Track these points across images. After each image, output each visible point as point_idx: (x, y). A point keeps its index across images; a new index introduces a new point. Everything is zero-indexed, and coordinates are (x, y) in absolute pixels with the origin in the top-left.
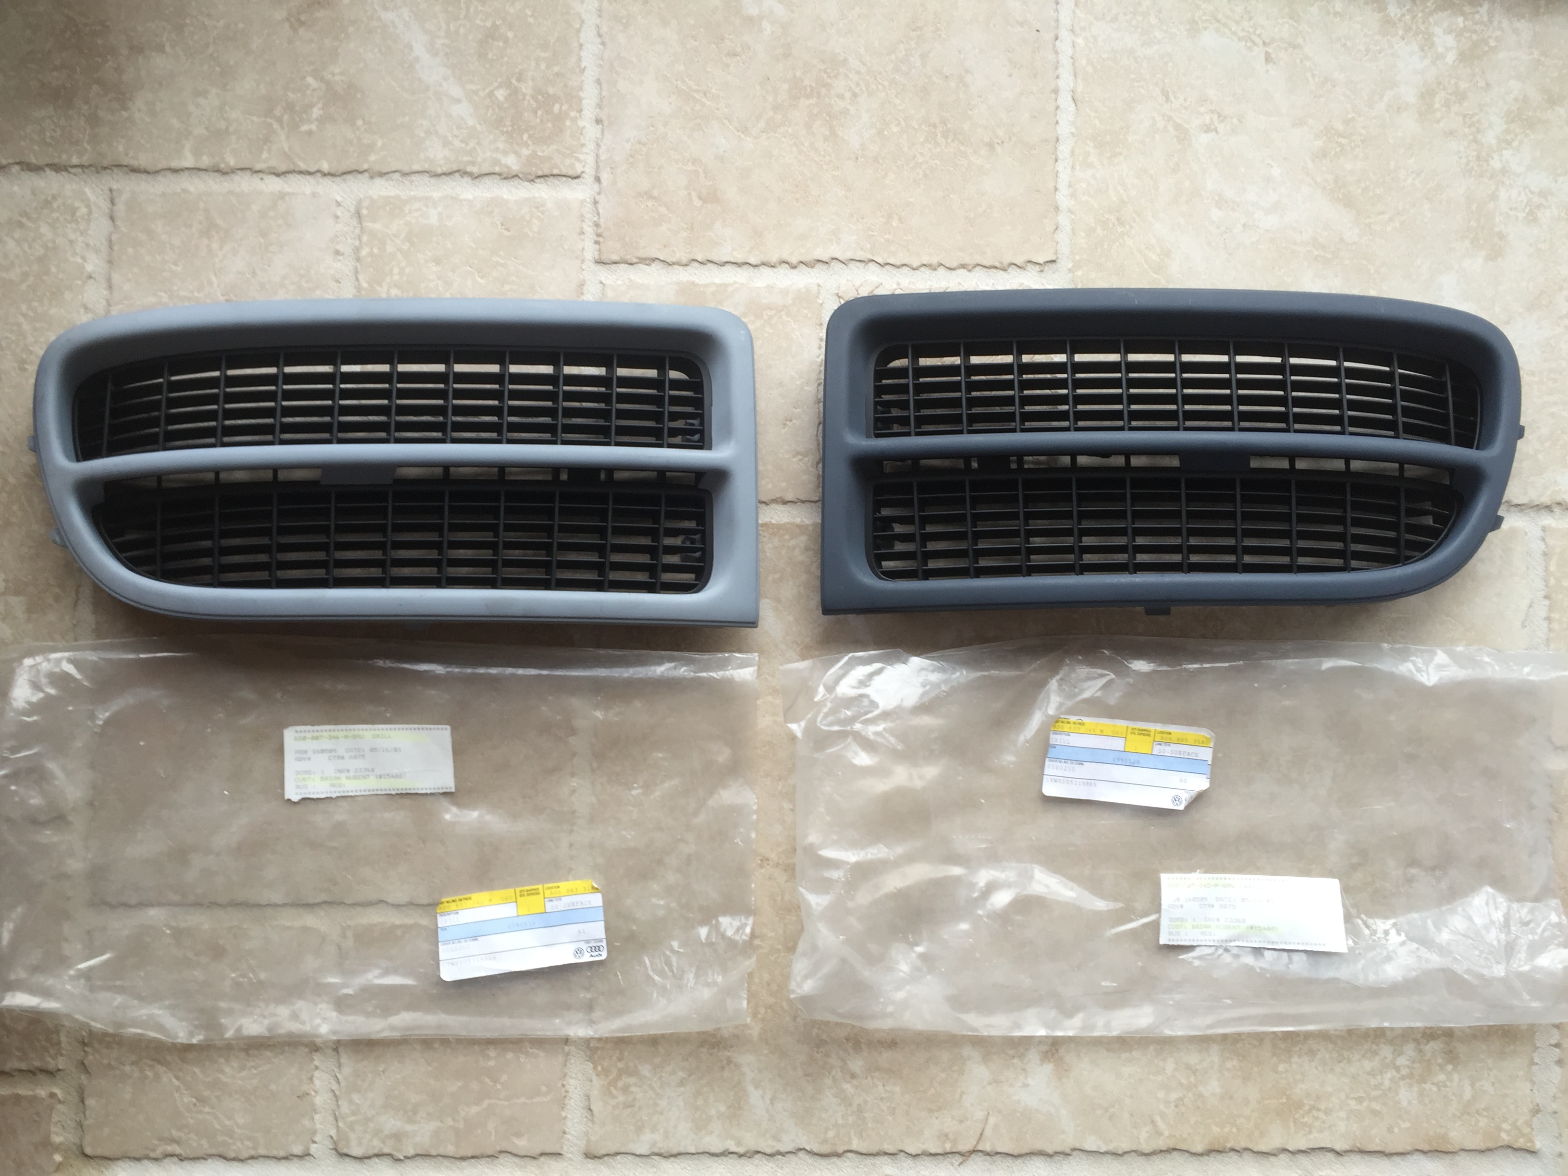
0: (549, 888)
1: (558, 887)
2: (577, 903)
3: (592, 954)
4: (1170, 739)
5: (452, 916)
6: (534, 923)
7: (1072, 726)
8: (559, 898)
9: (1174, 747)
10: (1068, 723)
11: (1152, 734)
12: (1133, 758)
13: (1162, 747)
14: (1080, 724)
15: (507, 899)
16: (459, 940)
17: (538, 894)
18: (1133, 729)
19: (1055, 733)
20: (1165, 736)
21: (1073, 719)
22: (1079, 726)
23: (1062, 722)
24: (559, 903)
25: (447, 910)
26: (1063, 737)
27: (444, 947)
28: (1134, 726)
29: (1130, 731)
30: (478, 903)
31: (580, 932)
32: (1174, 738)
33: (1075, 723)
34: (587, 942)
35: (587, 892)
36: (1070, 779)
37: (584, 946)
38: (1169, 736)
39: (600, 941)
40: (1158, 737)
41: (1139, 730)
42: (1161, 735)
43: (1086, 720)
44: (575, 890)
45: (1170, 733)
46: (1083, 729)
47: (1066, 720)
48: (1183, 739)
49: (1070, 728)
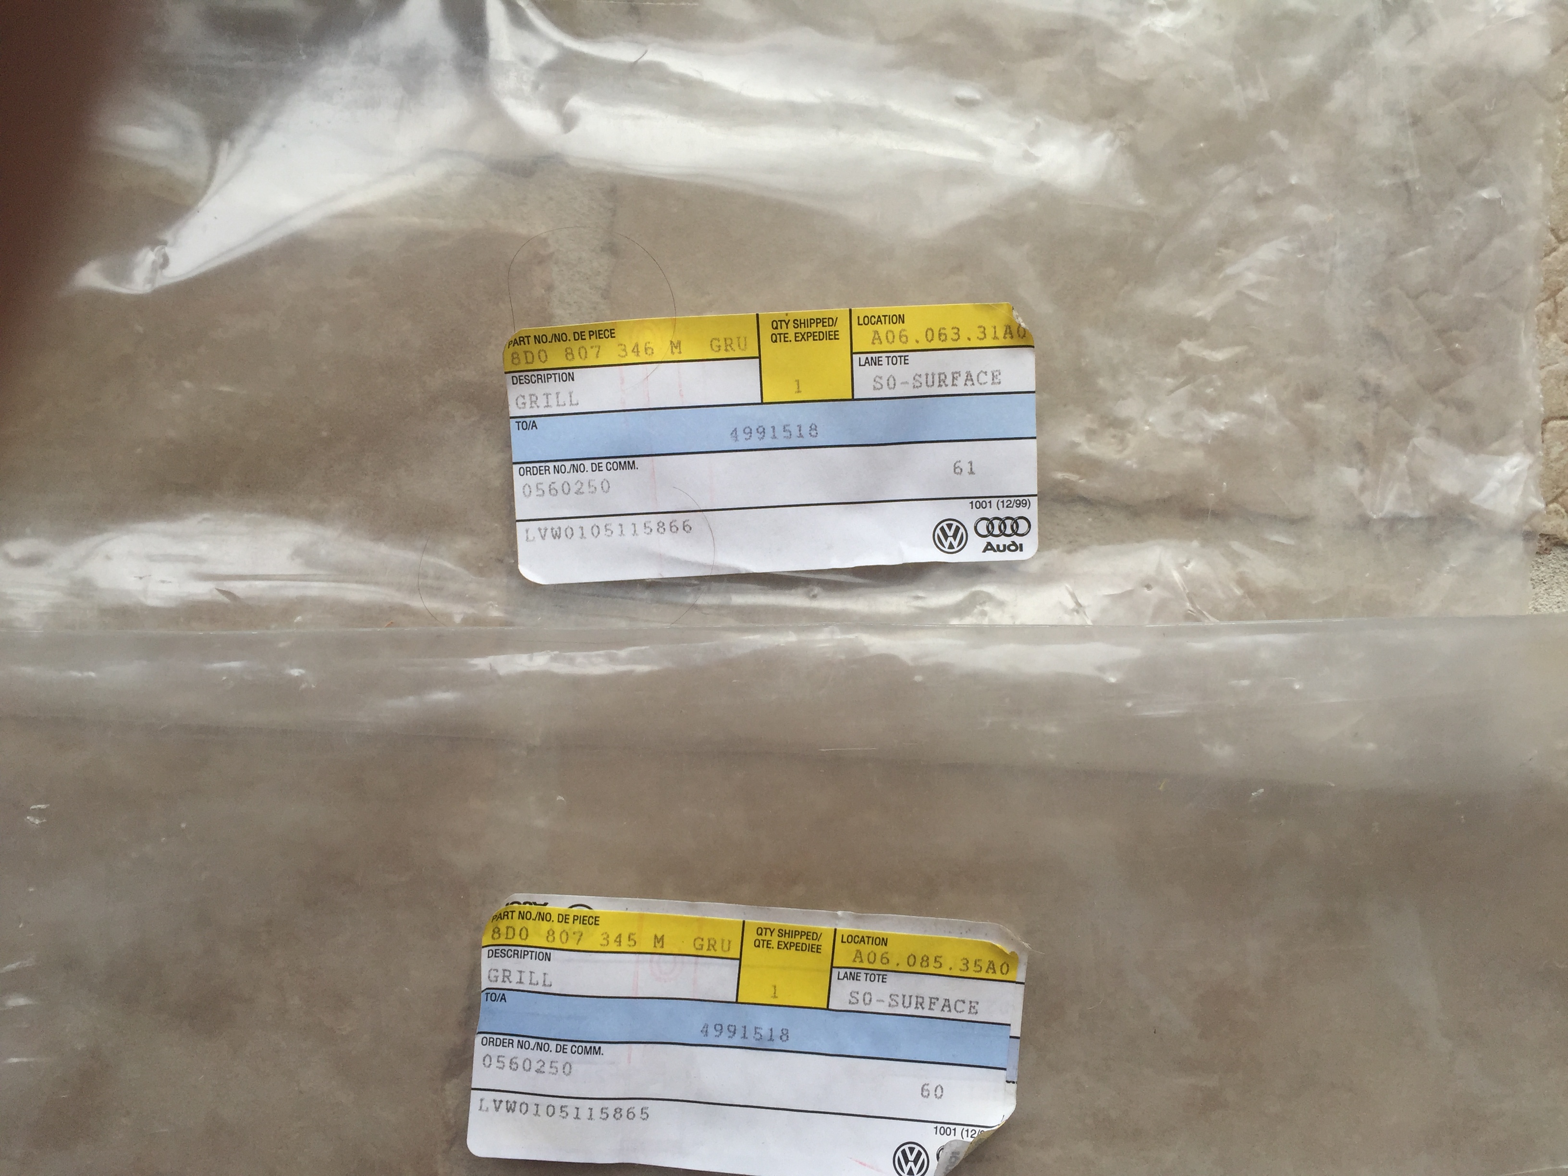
0: (869, 320)
1: (901, 319)
2: (955, 376)
3: (994, 541)
4: (885, 959)
5: (552, 386)
6: (813, 428)
7: (558, 927)
8: (901, 356)
9: (896, 984)
10: (542, 917)
11: (826, 944)
12: (766, 1021)
13: (863, 985)
14: (583, 920)
15: (728, 346)
16: (577, 463)
17: (834, 336)
18: (760, 931)
19: (499, 951)
20: (866, 948)
21: (559, 904)
22: (578, 926)
23: (522, 916)
24: (901, 371)
25: (538, 365)
26: (528, 964)
27: (530, 479)
28: (763, 922)
29: (751, 936)
30: (636, 350)
31: (957, 469)
32: (897, 955)
33: (564, 918)
34: (979, 501)
35: (989, 343)
36: (558, 1102)
37: (967, 515)
38: (880, 950)
39: (1021, 500)
40: (845, 955)
41: (782, 933)
42: (853, 947)
43: (600, 906)
44: (951, 334)
45: (884, 942)
46: (593, 938)
47: (534, 910)
48: (925, 959)
49: (551, 933)
